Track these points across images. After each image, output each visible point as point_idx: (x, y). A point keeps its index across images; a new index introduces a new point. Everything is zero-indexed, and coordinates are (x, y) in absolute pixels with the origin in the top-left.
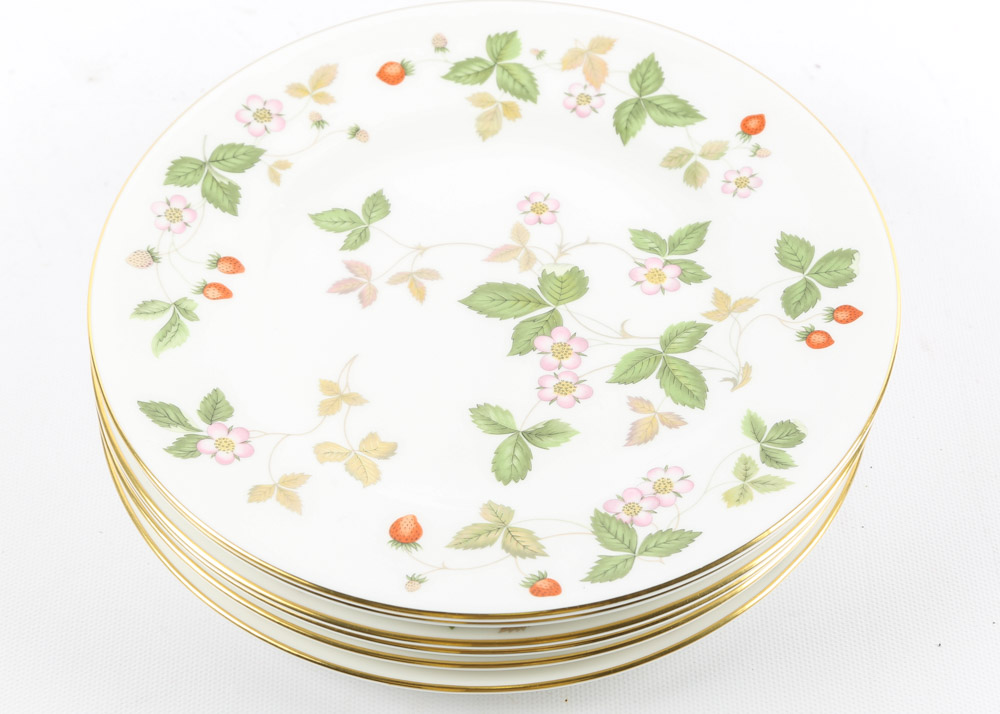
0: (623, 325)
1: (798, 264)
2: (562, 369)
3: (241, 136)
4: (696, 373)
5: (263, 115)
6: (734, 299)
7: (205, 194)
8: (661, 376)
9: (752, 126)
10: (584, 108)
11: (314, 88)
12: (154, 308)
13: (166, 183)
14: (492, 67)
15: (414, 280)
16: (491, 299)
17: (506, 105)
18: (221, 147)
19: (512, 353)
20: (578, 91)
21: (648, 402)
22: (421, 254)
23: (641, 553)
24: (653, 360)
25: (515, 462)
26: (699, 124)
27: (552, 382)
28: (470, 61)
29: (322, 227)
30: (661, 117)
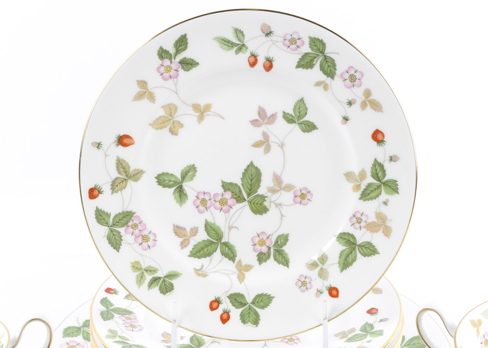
0: (236, 227)
1: (256, 301)
2: (214, 202)
3: (340, 68)
4: (209, 254)
5: (353, 79)
6: (246, 273)
7: (306, 54)
8: (208, 240)
9: (333, 292)
10: (354, 220)
11: (369, 101)
12: (240, 36)
13: (310, 37)
14: (380, 181)
15: (265, 142)
16: (253, 175)
17: (359, 185)
18: (333, 60)
19: (223, 182)
20: (364, 218)
21: (195, 235)
22: (279, 146)
23: (110, 229)
24: (217, 238)
25: (168, 182)
26: (338, 269)
27: (207, 197)
28: (384, 172)
29: (296, 103)
30: (345, 253)
